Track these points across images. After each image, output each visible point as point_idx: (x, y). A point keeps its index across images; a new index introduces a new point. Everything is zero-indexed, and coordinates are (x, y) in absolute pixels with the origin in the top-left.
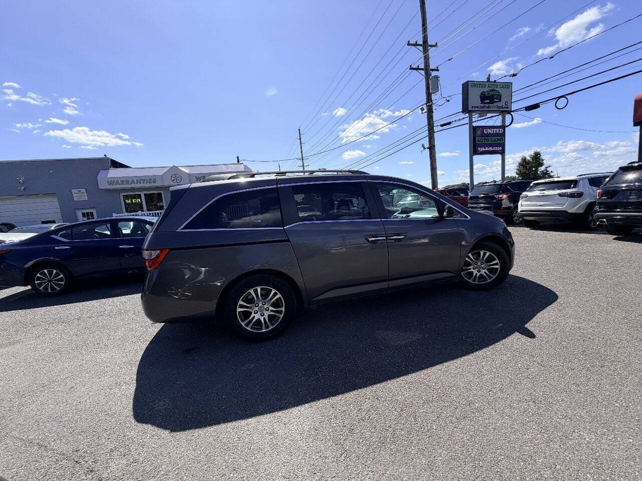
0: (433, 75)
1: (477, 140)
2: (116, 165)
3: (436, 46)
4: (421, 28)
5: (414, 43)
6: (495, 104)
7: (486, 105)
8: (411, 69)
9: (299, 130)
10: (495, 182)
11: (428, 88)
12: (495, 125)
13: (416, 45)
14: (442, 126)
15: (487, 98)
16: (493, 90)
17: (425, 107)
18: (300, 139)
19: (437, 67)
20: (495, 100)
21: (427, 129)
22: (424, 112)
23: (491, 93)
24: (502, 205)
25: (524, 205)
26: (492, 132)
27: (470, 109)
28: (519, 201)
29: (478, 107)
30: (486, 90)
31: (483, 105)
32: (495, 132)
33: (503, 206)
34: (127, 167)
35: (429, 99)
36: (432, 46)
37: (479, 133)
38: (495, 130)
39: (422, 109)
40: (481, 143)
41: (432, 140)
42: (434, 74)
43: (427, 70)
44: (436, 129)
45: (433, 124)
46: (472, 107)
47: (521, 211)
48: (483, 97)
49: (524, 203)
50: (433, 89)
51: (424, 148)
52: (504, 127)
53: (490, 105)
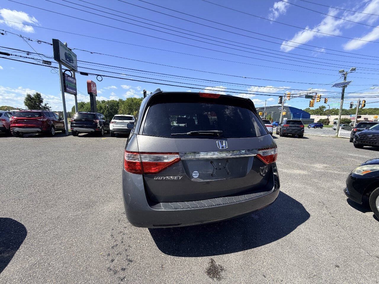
1: (66, 83)
7: (68, 62)
16: (70, 54)
20: (71, 61)
29: (64, 61)
30: (67, 52)
37: (66, 78)
38: (72, 79)
46: (62, 59)
53: (70, 63)
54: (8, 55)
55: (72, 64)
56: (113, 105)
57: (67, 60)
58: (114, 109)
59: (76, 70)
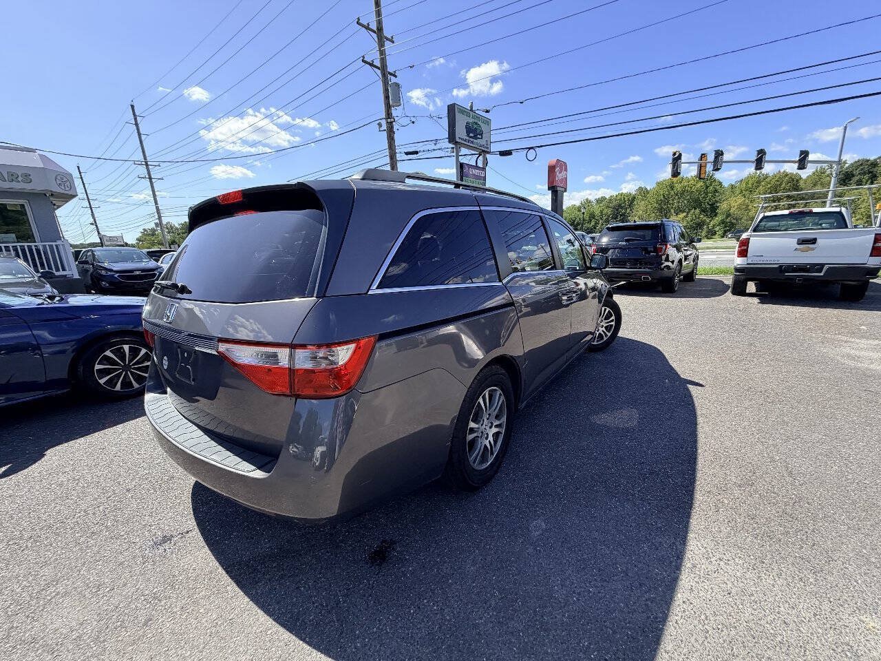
0: (392, 82)
3: (393, 40)
4: (373, 8)
5: (365, 24)
7: (471, 140)
8: (364, 62)
11: (387, 97)
13: (368, 28)
14: (407, 153)
16: (476, 123)
17: (384, 122)
18: (137, 125)
20: (478, 136)
22: (382, 129)
23: (475, 126)
26: (476, 174)
27: (457, 140)
29: (464, 140)
30: (470, 120)
31: (468, 138)
35: (389, 115)
36: (388, 39)
37: (465, 172)
38: (478, 171)
39: (380, 125)
42: (393, 80)
43: (384, 71)
44: (398, 157)
45: (395, 149)
46: (460, 138)
48: (468, 129)
50: (394, 102)
52: (485, 170)
53: (475, 141)
54: (416, 153)
55: (478, 141)
56: (620, 206)
57: (471, 137)
58: (621, 215)
59: (488, 150)
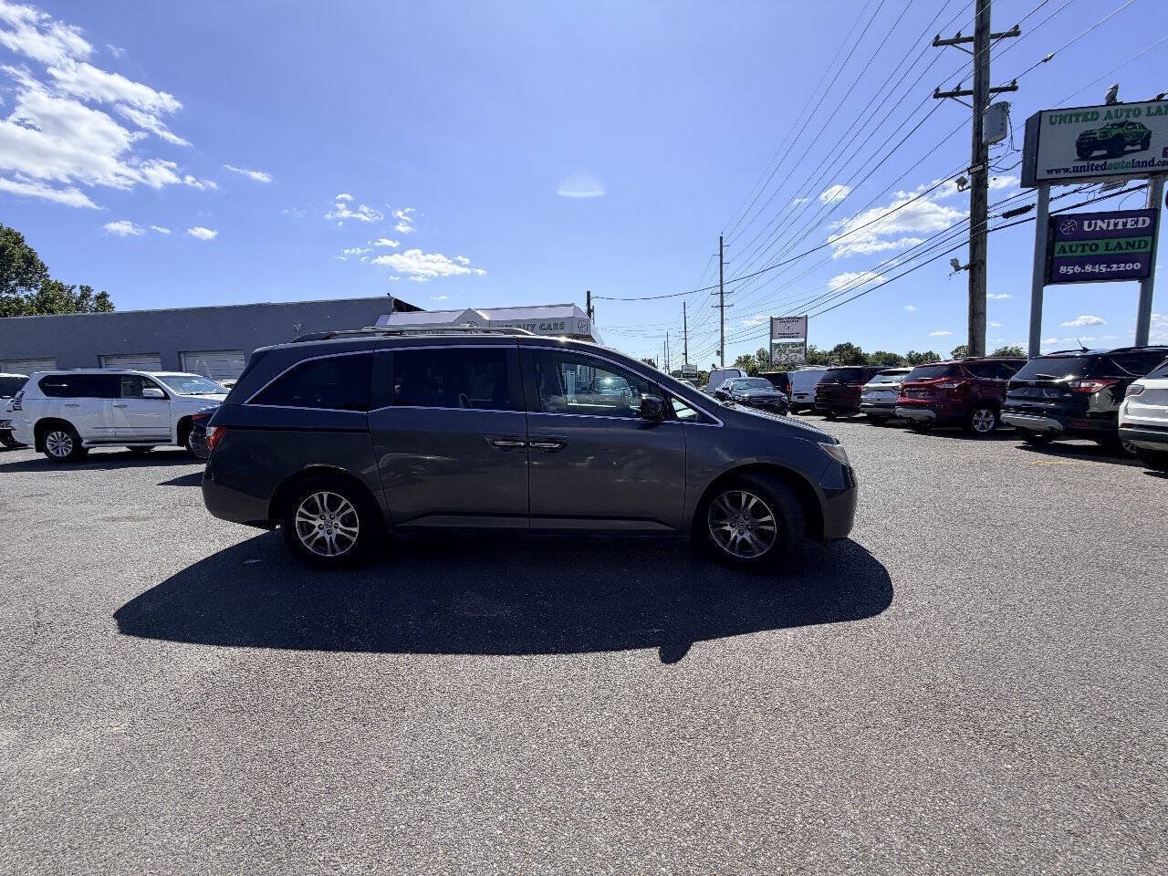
0: (992, 103)
1: (1057, 250)
2: (402, 307)
3: (1015, 32)
5: (952, 36)
6: (1128, 158)
7: (1096, 163)
8: (937, 95)
9: (721, 238)
10: (1085, 350)
12: (1123, 209)
13: (958, 40)
14: (1006, 215)
15: (1096, 145)
16: (1121, 125)
17: (967, 175)
18: (721, 255)
19: (1014, 82)
20: (1128, 148)
21: (969, 226)
22: (964, 187)
23: (1114, 132)
24: (1088, 407)
25: (1132, 412)
26: (1111, 227)
27: (1041, 175)
28: (1122, 400)
29: (1066, 170)
30: (1096, 126)
31: (1085, 163)
32: (1120, 227)
33: (1090, 411)
34: (417, 309)
35: (980, 157)
36: (1000, 36)
37: (1066, 229)
38: (1121, 221)
39: (961, 182)
40: (1069, 254)
41: (979, 249)
42: (997, 99)
43: (981, 91)
44: (990, 224)
45: (986, 212)
46: (1050, 172)
47: (1124, 425)
48: (1086, 147)
49: (1133, 405)
50: (991, 134)
51: (958, 268)
52: (1153, 213)
53: (1111, 161)
57: (1095, 158)
